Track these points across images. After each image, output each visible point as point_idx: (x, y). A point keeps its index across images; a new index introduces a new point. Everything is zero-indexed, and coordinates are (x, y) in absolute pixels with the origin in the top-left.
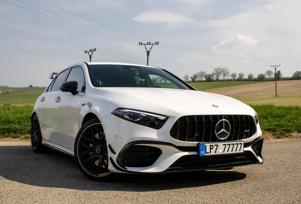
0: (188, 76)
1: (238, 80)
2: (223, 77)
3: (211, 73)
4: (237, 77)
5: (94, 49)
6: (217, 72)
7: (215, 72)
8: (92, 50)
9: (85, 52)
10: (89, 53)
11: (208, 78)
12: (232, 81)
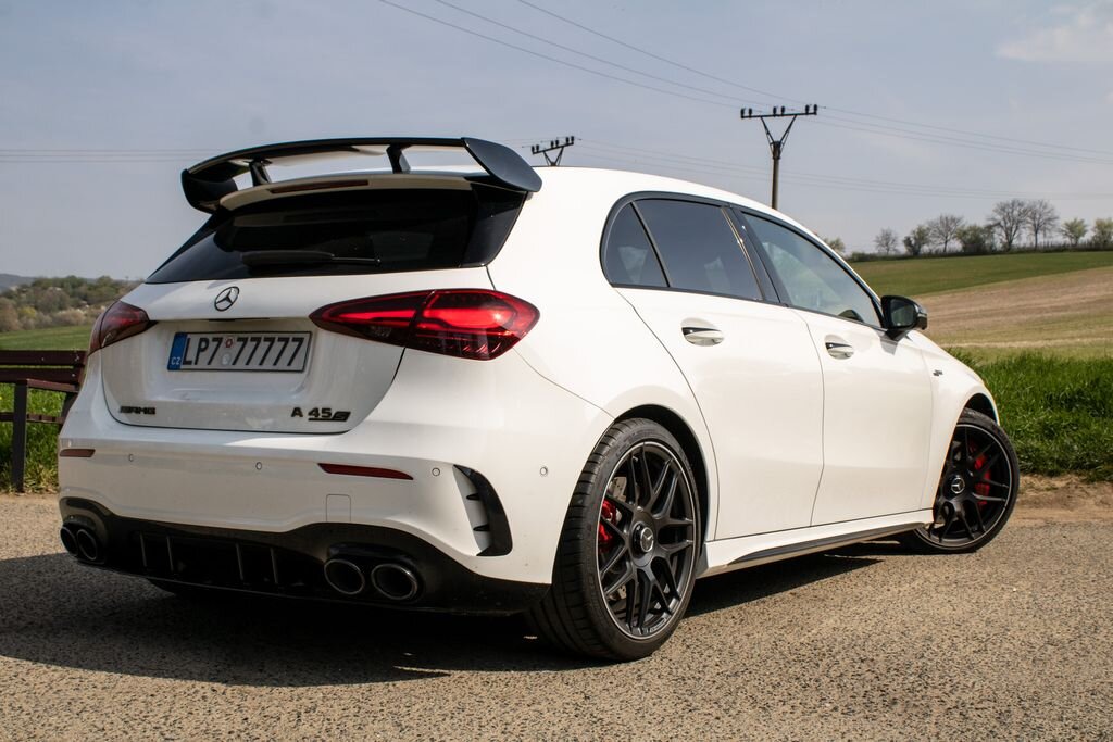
0: (893, 236)
1: (1092, 248)
2: (1033, 238)
3: (982, 223)
4: (1087, 237)
5: (567, 140)
6: (1008, 218)
7: (999, 218)
8: (557, 142)
9: (533, 148)
10: (546, 156)
11: (973, 243)
12: (1065, 254)
